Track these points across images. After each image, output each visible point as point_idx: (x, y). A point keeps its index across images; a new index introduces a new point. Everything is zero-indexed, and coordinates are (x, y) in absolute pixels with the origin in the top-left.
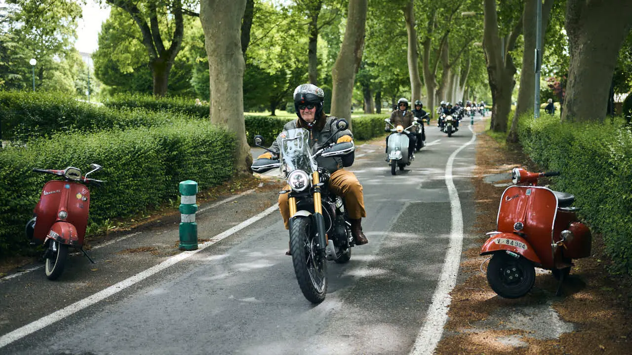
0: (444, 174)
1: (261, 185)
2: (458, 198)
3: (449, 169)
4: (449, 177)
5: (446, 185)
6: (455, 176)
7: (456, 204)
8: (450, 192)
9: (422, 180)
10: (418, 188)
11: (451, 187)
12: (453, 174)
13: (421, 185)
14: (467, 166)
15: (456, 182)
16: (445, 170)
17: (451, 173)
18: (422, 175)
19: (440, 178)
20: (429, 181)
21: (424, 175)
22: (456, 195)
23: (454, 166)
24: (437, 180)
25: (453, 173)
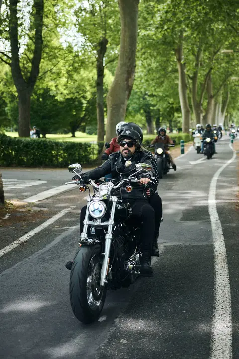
0: (206, 199)
1: (7, 217)
2: (222, 236)
3: (213, 191)
4: (212, 203)
5: (208, 215)
6: (219, 201)
7: (219, 247)
8: (213, 227)
9: (183, 208)
10: (178, 219)
11: (214, 217)
12: (216, 199)
13: (181, 216)
14: (231, 187)
15: (220, 210)
16: (208, 194)
17: (214, 197)
18: (183, 200)
19: (202, 203)
20: (191, 208)
21: (187, 200)
22: (220, 231)
23: (218, 187)
24: (200, 207)
25: (217, 197)
